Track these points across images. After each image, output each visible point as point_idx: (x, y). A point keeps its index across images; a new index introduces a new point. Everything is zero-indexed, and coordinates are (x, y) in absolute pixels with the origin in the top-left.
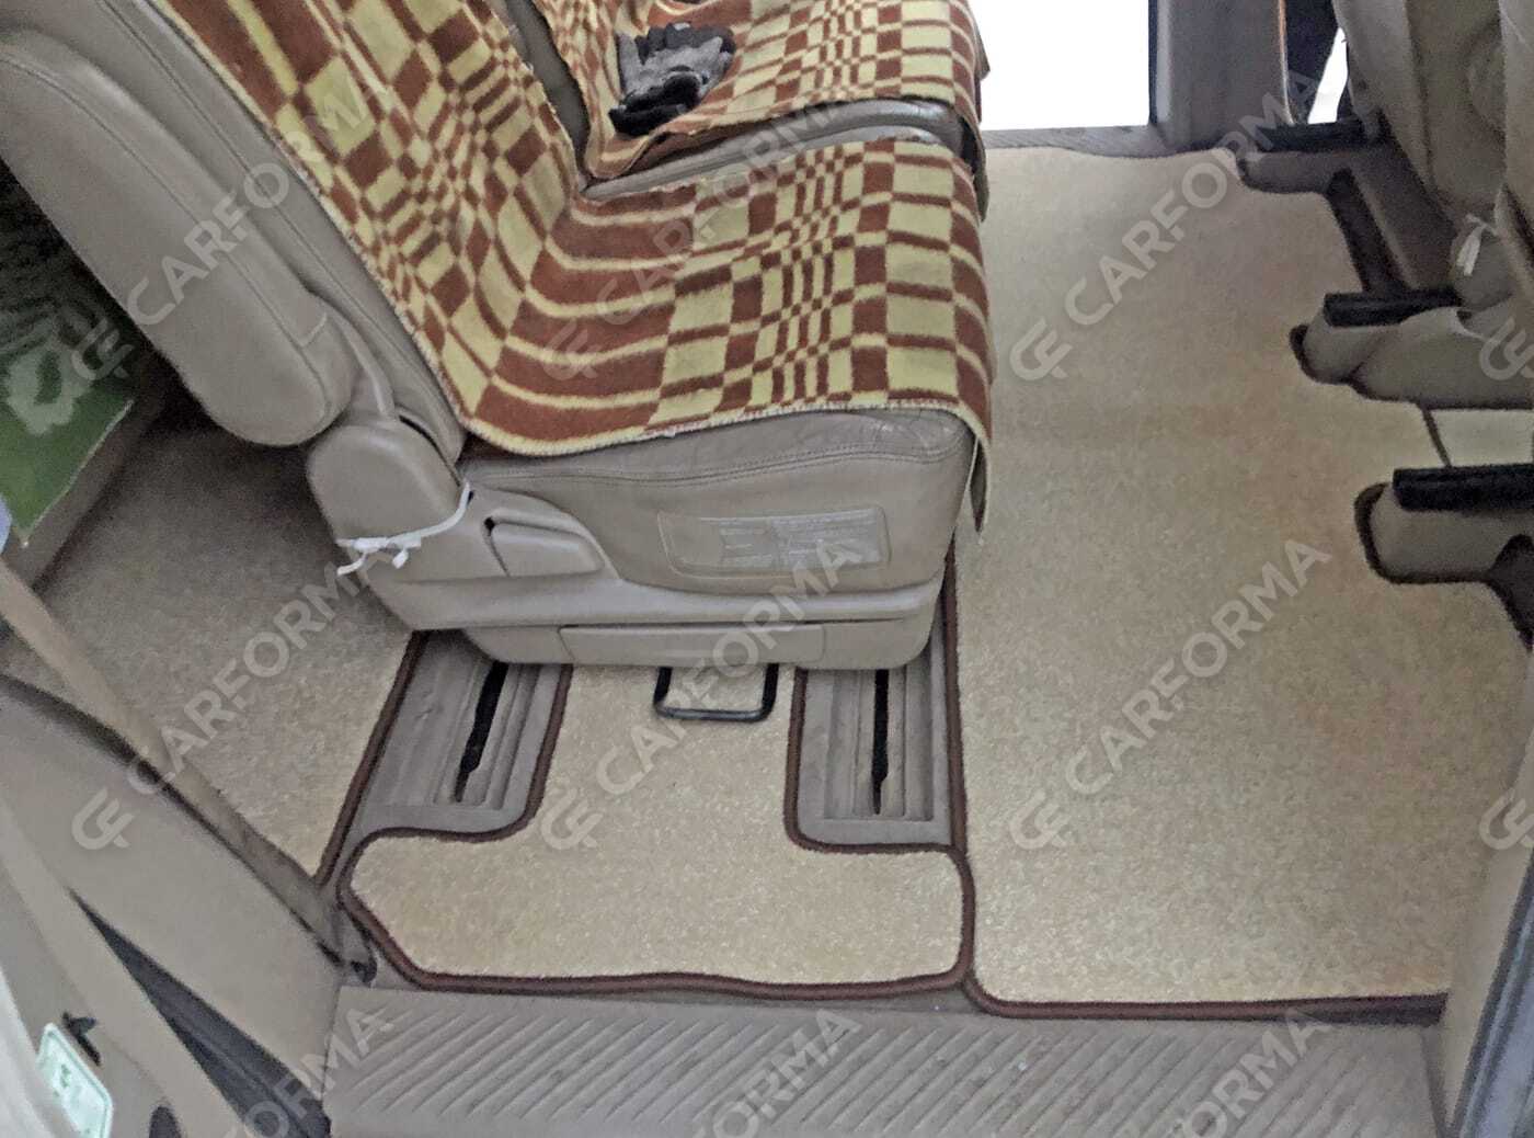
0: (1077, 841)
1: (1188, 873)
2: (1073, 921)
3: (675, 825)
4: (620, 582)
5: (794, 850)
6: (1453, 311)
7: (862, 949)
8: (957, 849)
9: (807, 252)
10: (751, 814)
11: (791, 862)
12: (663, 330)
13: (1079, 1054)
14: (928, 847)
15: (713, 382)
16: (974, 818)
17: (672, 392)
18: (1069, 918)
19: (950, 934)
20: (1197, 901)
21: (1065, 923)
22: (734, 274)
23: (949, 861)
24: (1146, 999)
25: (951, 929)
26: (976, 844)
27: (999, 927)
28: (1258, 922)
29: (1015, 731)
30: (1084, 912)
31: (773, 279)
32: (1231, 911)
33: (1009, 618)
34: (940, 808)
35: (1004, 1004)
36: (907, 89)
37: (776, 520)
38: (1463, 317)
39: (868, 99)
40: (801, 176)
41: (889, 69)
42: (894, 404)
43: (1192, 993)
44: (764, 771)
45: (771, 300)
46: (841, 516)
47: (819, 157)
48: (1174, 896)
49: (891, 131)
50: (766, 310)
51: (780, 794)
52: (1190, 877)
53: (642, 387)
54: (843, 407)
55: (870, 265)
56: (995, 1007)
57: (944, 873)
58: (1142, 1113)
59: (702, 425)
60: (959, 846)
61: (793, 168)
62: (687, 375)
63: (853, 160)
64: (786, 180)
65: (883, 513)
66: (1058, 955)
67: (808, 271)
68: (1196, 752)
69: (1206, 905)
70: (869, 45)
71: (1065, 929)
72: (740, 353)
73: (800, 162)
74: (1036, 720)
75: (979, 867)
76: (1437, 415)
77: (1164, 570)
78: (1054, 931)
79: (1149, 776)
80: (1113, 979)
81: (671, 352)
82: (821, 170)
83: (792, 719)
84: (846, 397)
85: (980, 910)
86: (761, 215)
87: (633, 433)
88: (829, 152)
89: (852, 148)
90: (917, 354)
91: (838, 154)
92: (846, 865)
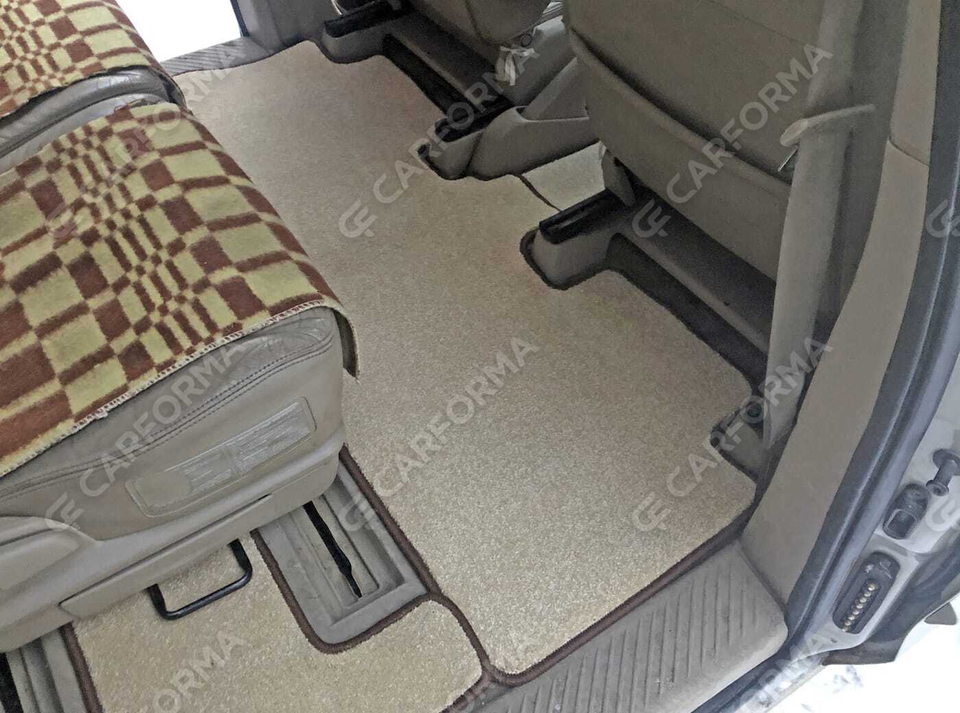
0: (500, 543)
1: (570, 526)
2: (529, 596)
3: (232, 693)
4: (99, 544)
5: (331, 658)
6: (513, 111)
7: (419, 697)
8: (432, 591)
9: (120, 221)
10: (284, 651)
11: (335, 668)
12: (27, 328)
13: (582, 678)
14: (416, 602)
15: (104, 355)
16: (433, 565)
17: (70, 376)
18: (526, 595)
19: (468, 653)
20: (588, 540)
21: (526, 600)
22: (62, 258)
23: (435, 604)
24: (598, 618)
25: (466, 649)
26: (442, 581)
27: (490, 628)
28: (625, 534)
29: (422, 492)
30: (532, 586)
31: (100, 251)
32: (607, 536)
33: (370, 418)
34: (405, 570)
35: (523, 674)
36: (109, 63)
37: (229, 443)
38: (520, 111)
39: (81, 80)
40: (66, 159)
41: (79, 51)
42: (278, 318)
43: (619, 600)
44: (273, 615)
45: (111, 270)
46: (277, 417)
47: (72, 138)
48: (573, 545)
49: (120, 101)
50: (111, 279)
51: (294, 625)
52: (574, 528)
53: (40, 383)
54: (240, 335)
55: (181, 214)
56: (519, 681)
57: (438, 613)
58: (637, 690)
59: (127, 396)
60: (434, 589)
61: (54, 154)
62: (75, 358)
63: (105, 134)
64: (54, 166)
65: (305, 399)
66: (535, 623)
67: (129, 235)
68: (529, 447)
69: (593, 540)
70: (48, 35)
71: (528, 605)
72: (113, 322)
73: (58, 147)
74: (430, 477)
75: (454, 596)
76: (527, 175)
77: (442, 339)
78: (523, 609)
79: (514, 477)
80: (573, 619)
81: (46, 343)
82: (81, 149)
83: (269, 566)
84: (236, 327)
85: (472, 623)
86: (48, 200)
87: (65, 428)
88: (79, 133)
89: (98, 124)
90: (265, 271)
91: (89, 131)
92: (372, 647)
